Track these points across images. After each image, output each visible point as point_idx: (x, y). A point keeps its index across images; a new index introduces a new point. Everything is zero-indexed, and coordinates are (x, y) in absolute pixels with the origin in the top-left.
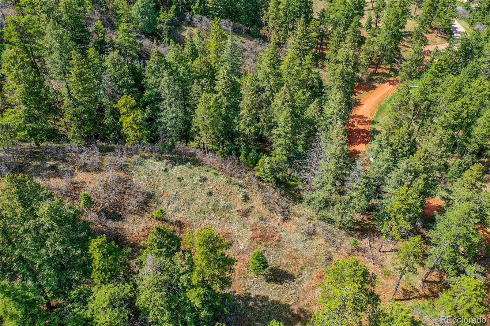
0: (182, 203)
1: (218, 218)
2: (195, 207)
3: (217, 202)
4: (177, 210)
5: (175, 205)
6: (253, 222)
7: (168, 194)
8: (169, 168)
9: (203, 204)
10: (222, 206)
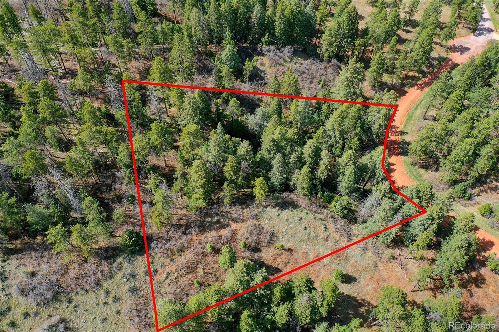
0: (290, 236)
1: (311, 244)
2: (297, 238)
3: (310, 233)
4: (288, 241)
5: (286, 238)
6: (331, 245)
7: (282, 231)
8: (280, 213)
9: (302, 236)
10: (312, 236)
